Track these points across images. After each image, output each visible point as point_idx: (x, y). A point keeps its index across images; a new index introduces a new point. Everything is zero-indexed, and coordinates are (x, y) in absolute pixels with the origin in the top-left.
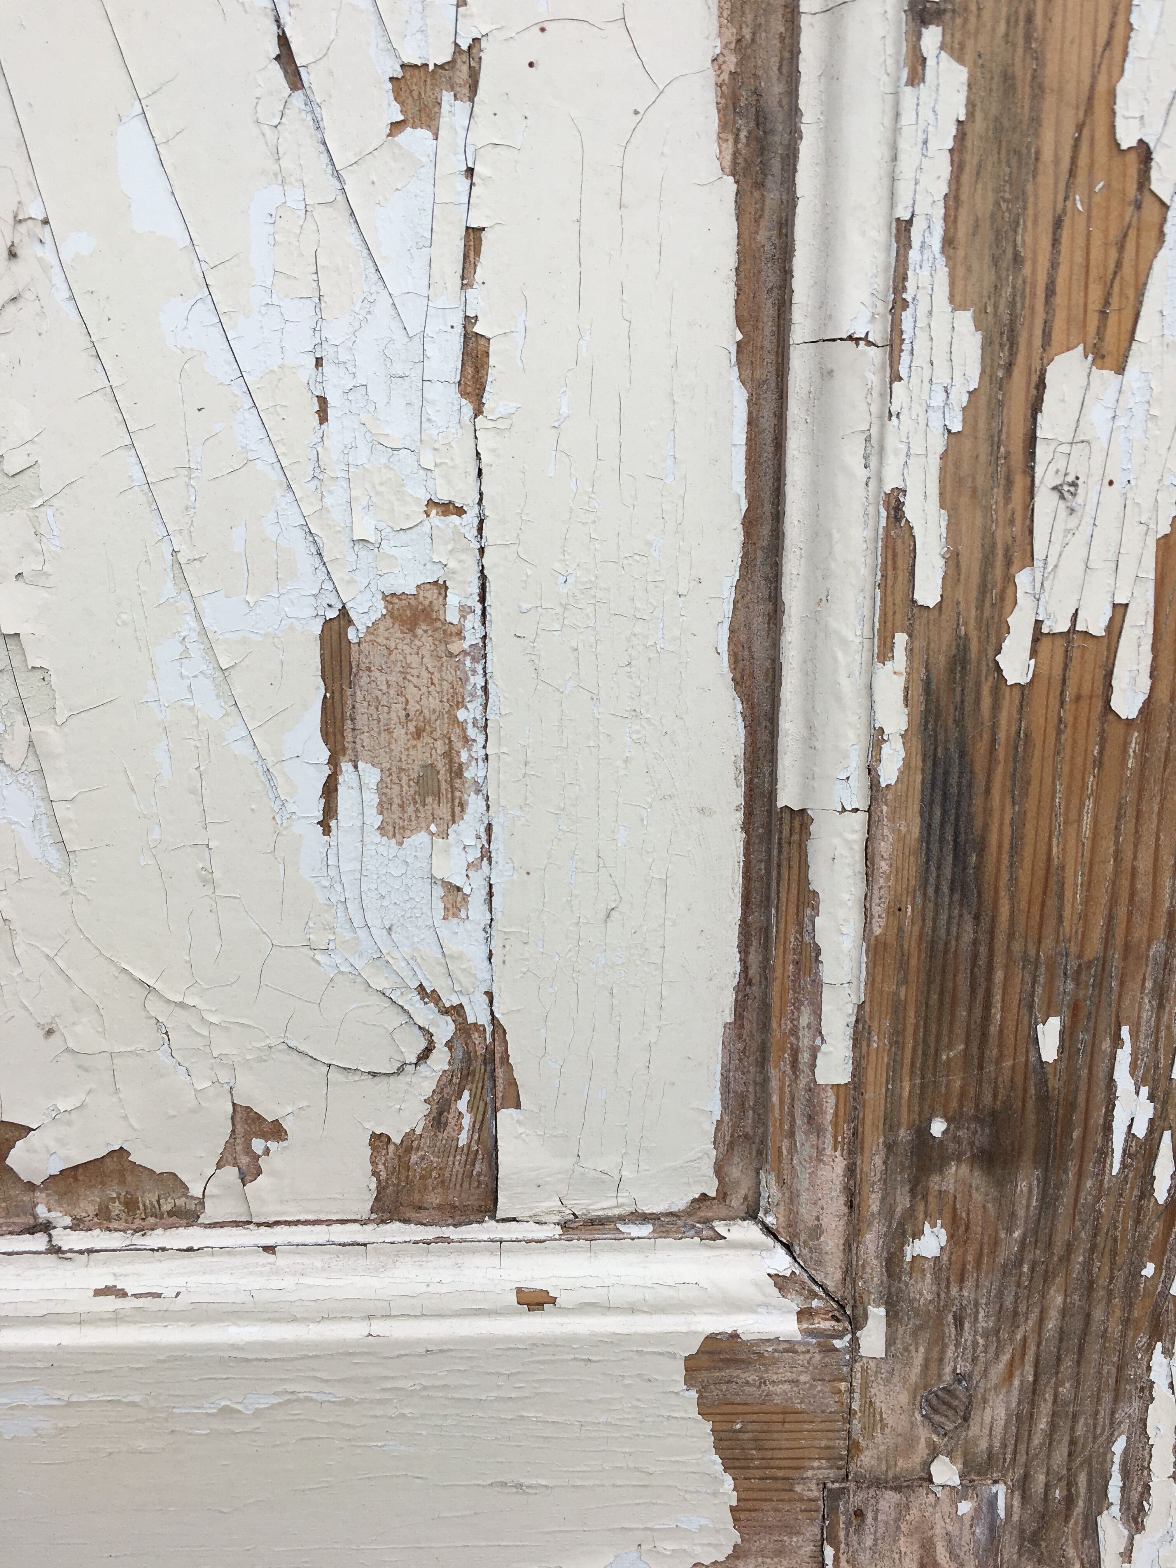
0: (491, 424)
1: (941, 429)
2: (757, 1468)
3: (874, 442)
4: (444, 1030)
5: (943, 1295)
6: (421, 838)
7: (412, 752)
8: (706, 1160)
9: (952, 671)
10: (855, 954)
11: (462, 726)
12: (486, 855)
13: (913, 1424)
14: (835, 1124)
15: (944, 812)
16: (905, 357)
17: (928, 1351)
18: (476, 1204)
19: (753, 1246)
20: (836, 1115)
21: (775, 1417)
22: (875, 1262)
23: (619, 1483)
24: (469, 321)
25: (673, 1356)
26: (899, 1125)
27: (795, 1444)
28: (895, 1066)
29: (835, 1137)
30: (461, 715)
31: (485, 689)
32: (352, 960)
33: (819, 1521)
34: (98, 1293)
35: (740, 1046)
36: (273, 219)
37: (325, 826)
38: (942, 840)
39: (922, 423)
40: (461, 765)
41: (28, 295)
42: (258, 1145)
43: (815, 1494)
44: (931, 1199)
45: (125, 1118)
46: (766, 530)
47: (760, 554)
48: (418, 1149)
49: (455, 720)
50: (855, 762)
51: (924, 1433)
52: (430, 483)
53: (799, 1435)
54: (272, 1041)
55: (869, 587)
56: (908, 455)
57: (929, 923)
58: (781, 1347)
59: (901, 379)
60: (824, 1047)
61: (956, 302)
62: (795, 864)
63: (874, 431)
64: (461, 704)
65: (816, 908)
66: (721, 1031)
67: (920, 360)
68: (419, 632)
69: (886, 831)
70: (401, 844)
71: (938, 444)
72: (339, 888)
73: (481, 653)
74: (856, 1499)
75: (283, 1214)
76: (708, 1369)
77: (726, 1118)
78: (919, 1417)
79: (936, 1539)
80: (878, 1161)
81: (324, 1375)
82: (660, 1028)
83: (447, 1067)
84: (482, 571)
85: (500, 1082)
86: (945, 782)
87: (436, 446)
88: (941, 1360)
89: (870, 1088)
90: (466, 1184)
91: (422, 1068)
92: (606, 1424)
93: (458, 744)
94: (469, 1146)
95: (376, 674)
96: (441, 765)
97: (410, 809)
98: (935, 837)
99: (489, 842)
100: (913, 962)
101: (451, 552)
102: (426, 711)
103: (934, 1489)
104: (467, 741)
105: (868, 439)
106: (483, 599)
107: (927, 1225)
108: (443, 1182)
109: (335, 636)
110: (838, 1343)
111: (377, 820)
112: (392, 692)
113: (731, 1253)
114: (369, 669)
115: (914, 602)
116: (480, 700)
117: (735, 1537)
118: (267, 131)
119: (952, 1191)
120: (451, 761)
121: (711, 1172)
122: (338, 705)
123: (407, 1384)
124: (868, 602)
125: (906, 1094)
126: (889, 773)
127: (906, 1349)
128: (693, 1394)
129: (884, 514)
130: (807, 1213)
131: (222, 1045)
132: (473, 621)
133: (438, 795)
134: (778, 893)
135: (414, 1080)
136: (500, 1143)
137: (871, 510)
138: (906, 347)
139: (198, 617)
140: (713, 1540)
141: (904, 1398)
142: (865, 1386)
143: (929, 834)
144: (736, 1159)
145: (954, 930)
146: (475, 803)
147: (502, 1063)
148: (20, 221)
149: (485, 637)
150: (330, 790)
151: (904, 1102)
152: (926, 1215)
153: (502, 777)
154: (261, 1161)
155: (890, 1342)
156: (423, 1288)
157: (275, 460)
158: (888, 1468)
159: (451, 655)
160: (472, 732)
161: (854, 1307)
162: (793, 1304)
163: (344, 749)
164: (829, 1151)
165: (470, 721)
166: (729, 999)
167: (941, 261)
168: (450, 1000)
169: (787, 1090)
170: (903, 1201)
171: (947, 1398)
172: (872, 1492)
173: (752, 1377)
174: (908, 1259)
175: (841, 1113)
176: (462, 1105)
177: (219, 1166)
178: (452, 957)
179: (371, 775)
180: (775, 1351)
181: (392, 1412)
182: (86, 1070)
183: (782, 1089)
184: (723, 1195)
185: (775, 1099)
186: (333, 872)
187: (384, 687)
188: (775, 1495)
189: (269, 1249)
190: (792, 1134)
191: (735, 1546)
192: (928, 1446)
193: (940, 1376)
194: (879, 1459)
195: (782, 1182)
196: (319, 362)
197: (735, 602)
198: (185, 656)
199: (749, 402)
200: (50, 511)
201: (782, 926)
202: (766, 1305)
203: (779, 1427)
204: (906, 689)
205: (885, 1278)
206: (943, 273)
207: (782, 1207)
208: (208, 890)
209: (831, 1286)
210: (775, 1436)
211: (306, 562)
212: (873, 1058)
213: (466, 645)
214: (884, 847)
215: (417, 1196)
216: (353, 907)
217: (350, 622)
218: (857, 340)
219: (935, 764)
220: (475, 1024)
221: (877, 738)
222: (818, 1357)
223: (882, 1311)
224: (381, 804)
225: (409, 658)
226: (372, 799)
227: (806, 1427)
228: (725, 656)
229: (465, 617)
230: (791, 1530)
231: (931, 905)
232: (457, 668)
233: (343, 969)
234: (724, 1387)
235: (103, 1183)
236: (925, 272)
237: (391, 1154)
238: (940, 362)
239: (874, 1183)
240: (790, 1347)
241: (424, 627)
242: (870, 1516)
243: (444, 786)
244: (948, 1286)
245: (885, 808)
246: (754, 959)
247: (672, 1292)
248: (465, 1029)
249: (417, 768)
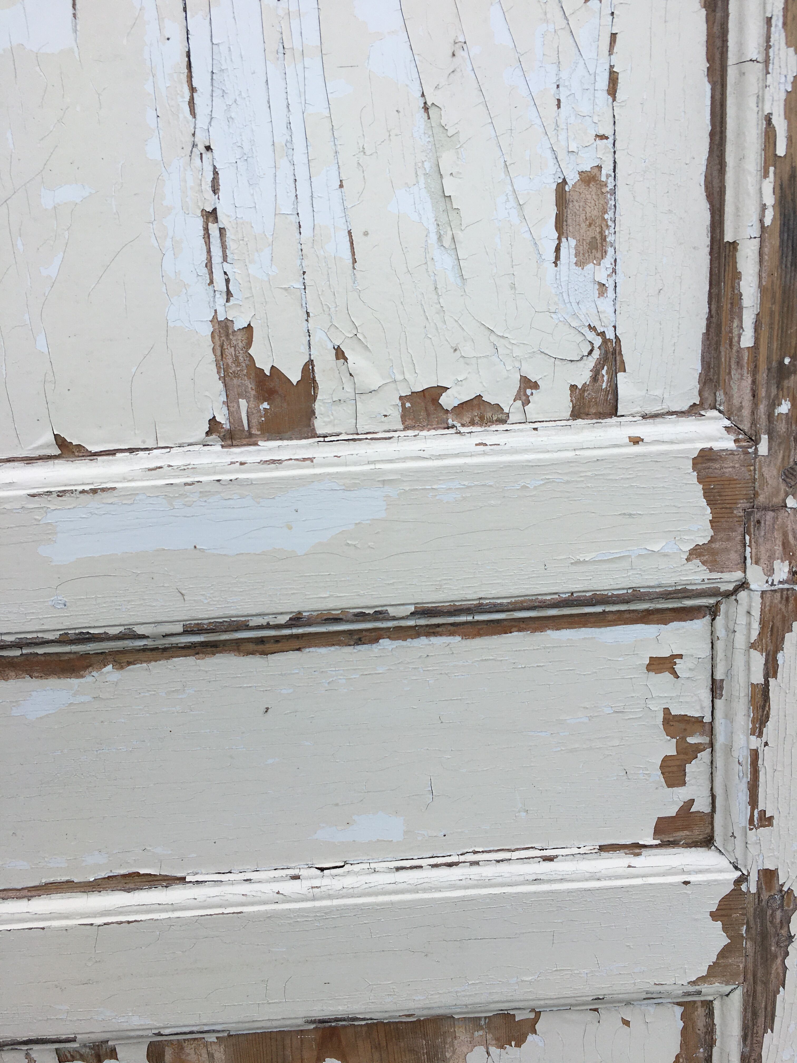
0: (618, 104)
1: (784, 91)
2: (719, 504)
3: (760, 97)
4: (598, 341)
5: (790, 429)
6: (591, 265)
7: (588, 233)
8: (695, 389)
9: (790, 180)
10: (755, 294)
11: (606, 221)
12: (614, 271)
13: (779, 483)
14: (748, 363)
15: (788, 235)
16: (771, 66)
17: (784, 452)
18: (609, 411)
19: (715, 418)
20: (748, 359)
21: (726, 482)
22: (764, 417)
23: (667, 512)
24: (612, 67)
25: (688, 458)
26: (773, 361)
27: (734, 493)
28: (771, 338)
29: (748, 369)
30: (606, 216)
31: (615, 206)
32: (564, 316)
33: (743, 526)
34: (476, 445)
35: (708, 342)
36: (543, 35)
37: (556, 264)
38: (787, 247)
39: (777, 88)
40: (605, 236)
41: (458, 70)
42: (529, 392)
43: (742, 514)
44: (785, 390)
45: (481, 382)
46: (717, 138)
47: (715, 147)
48: (587, 390)
49: (604, 219)
50: (754, 219)
51: (783, 487)
52: (596, 128)
53: (734, 490)
54: (535, 350)
55: (759, 151)
56: (773, 101)
57: (783, 279)
58: (729, 453)
59: (769, 73)
60: (743, 333)
61: (788, 45)
62: (731, 264)
63: (760, 94)
64: (606, 212)
65: (740, 279)
66: (701, 336)
67: (776, 66)
68: (591, 185)
69: (767, 244)
70: (583, 269)
71: (783, 96)
72: (560, 287)
73: (613, 192)
74: (757, 516)
75: (538, 418)
76: (702, 463)
77: (703, 372)
78: (781, 480)
79: (788, 531)
80: (765, 375)
81: (560, 471)
82: (678, 337)
83: (598, 357)
84: (614, 160)
85: (618, 362)
86: (788, 223)
87: (599, 114)
88: (789, 456)
89: (761, 346)
90: (605, 404)
91: (590, 357)
92: (663, 487)
93: (604, 228)
94: (606, 387)
95: (575, 203)
96: (598, 237)
97: (587, 255)
98: (785, 245)
99: (615, 266)
100: (777, 295)
101: (604, 154)
102: (593, 216)
103: (788, 510)
104: (608, 226)
105: (758, 97)
106: (614, 171)
107: (783, 401)
108: (596, 403)
109: (561, 190)
110: (750, 450)
111: (574, 260)
112: (581, 209)
113: (707, 422)
114: (572, 201)
115: (776, 155)
116: (613, 210)
117: (712, 533)
118: (542, 4)
119: (792, 386)
120: (602, 235)
121: (697, 394)
122: (561, 216)
123: (589, 474)
124: (759, 157)
125: (775, 348)
126: (768, 221)
127: (776, 452)
128: (695, 473)
129: (765, 123)
130: (736, 401)
131: (517, 352)
132: (611, 179)
133: (597, 249)
134: (724, 276)
135: (586, 362)
136: (618, 386)
137: (760, 123)
138: (771, 62)
139: (512, 186)
140: (702, 535)
141: (775, 472)
142: (761, 468)
143: (783, 244)
144: (707, 389)
145: (792, 281)
146: (610, 251)
147: (619, 354)
148: (456, 43)
149: (615, 186)
150: (558, 249)
151: (774, 351)
152: (783, 396)
153: (621, 240)
154: (530, 398)
155: (770, 449)
156: (594, 438)
157: (541, 124)
158: (770, 502)
159: (603, 193)
160: (610, 223)
161: (756, 436)
162: (733, 437)
163: (563, 233)
164: (746, 374)
165: (609, 219)
166: (704, 323)
167: (782, 31)
168: (600, 329)
169: (728, 355)
170: (774, 391)
171: (792, 471)
172: (763, 512)
173: (718, 466)
174: (776, 415)
175: (750, 359)
176: (604, 372)
177: (514, 401)
178: (601, 312)
179: (573, 242)
180: (726, 454)
181: (584, 486)
182: (468, 364)
183: (725, 355)
184: (702, 403)
185: (723, 359)
186: (558, 282)
187: (578, 208)
188: (726, 515)
189: (535, 429)
190: (730, 373)
191: (712, 536)
192: (785, 492)
193: (789, 462)
194: (766, 498)
195: (726, 393)
196: (558, 86)
197: (707, 165)
198: (508, 200)
199: (711, 89)
200: (462, 150)
201: (726, 289)
202: (722, 438)
203: (727, 486)
204: (774, 188)
205: (767, 423)
206: (783, 35)
207: (725, 404)
208: (513, 291)
209: (746, 429)
210: (727, 490)
211: (552, 162)
212: (762, 334)
213: (608, 189)
214: (766, 250)
215: (587, 409)
216: (565, 295)
217: (566, 183)
218: (753, 61)
219: (785, 217)
220: (609, 339)
221: (764, 207)
222: (742, 456)
223: (766, 436)
224: (576, 253)
225: (587, 196)
226: (573, 252)
227: (738, 486)
228: (703, 186)
229: (608, 178)
230: (732, 529)
231: (784, 272)
232: (605, 198)
233: (561, 319)
234: (707, 470)
235: (472, 410)
236: (777, 35)
237: (577, 393)
238: (783, 65)
239: (763, 385)
240: (732, 453)
241: (593, 183)
242: (763, 522)
243: (599, 245)
244: (791, 425)
245: (766, 235)
246: (714, 307)
247: (687, 435)
248: (606, 341)
249: (589, 239)
